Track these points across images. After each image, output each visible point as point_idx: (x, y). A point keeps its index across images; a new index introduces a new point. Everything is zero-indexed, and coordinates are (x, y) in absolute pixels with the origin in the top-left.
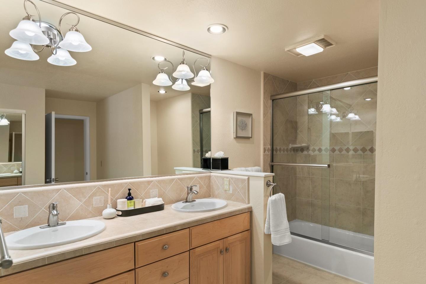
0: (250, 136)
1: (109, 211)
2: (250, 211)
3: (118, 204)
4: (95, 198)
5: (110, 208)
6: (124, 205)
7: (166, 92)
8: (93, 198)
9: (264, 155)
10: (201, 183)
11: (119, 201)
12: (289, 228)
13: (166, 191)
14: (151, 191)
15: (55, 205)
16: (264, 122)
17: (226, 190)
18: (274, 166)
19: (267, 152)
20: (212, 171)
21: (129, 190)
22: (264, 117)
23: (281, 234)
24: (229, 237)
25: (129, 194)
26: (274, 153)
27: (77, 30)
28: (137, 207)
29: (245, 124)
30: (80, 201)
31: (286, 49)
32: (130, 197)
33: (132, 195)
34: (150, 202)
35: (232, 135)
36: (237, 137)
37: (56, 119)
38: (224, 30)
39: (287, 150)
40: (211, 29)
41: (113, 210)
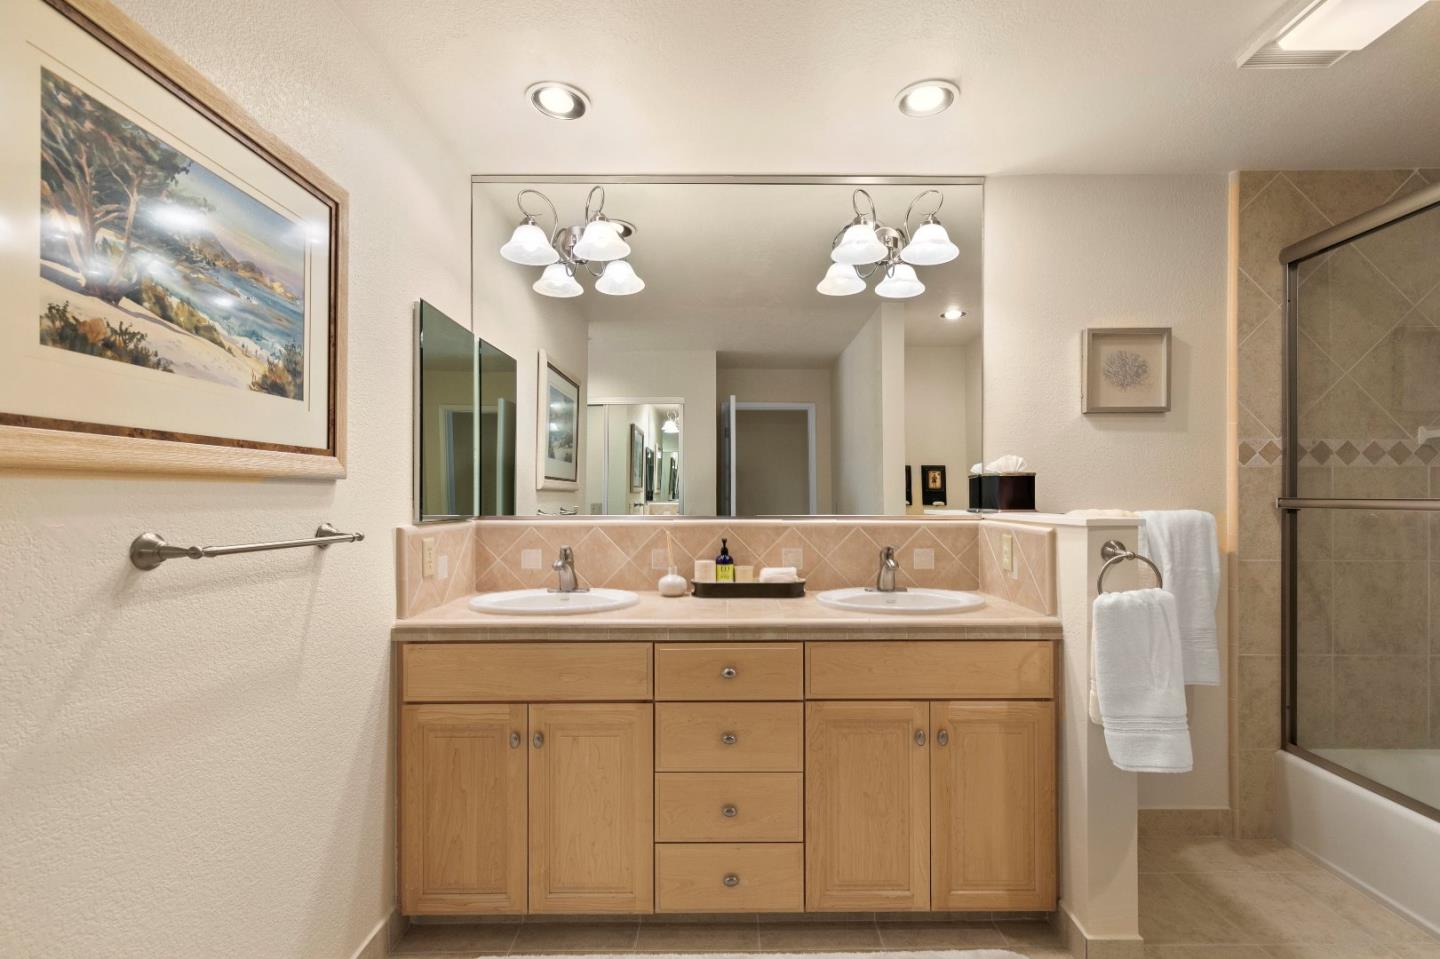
0: (1163, 404)
1: (672, 579)
2: (1053, 639)
3: (696, 568)
4: (654, 552)
5: (673, 573)
6: (707, 572)
7: (964, 314)
8: (650, 551)
9: (1240, 472)
10: (939, 545)
11: (698, 563)
12: (1188, 715)
13: (825, 555)
14: (784, 550)
15: (568, 552)
16: (1239, 350)
17: (1005, 571)
18: (1301, 515)
19: (1258, 460)
20: (984, 516)
21: (724, 542)
22: (1241, 332)
23: (1137, 731)
24: (952, 703)
25: (725, 551)
26: (1306, 462)
27: (602, 218)
28: (739, 581)
29: (1139, 367)
30: (627, 554)
31: (1241, 60)
32: (725, 558)
33: (729, 554)
34: (769, 575)
35: (1076, 404)
36: (1093, 411)
37: (739, 413)
38: (949, 94)
39: (1400, 453)
40: (911, 103)
41: (680, 580)
